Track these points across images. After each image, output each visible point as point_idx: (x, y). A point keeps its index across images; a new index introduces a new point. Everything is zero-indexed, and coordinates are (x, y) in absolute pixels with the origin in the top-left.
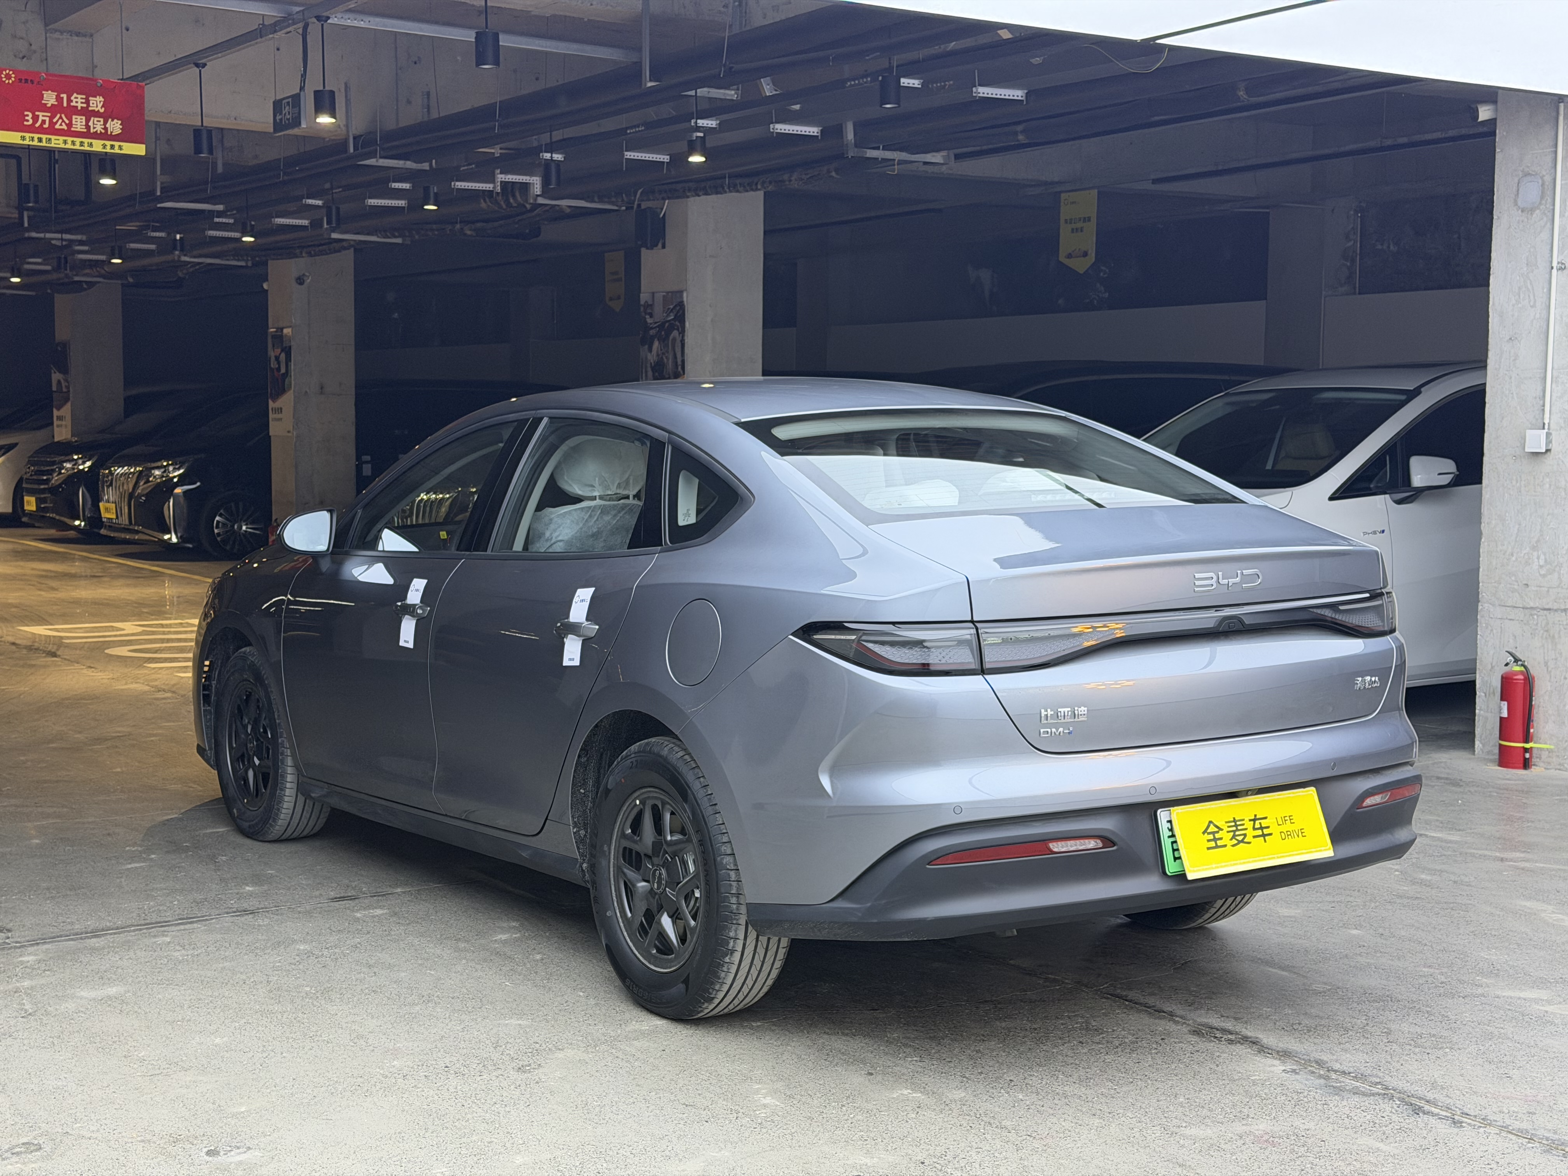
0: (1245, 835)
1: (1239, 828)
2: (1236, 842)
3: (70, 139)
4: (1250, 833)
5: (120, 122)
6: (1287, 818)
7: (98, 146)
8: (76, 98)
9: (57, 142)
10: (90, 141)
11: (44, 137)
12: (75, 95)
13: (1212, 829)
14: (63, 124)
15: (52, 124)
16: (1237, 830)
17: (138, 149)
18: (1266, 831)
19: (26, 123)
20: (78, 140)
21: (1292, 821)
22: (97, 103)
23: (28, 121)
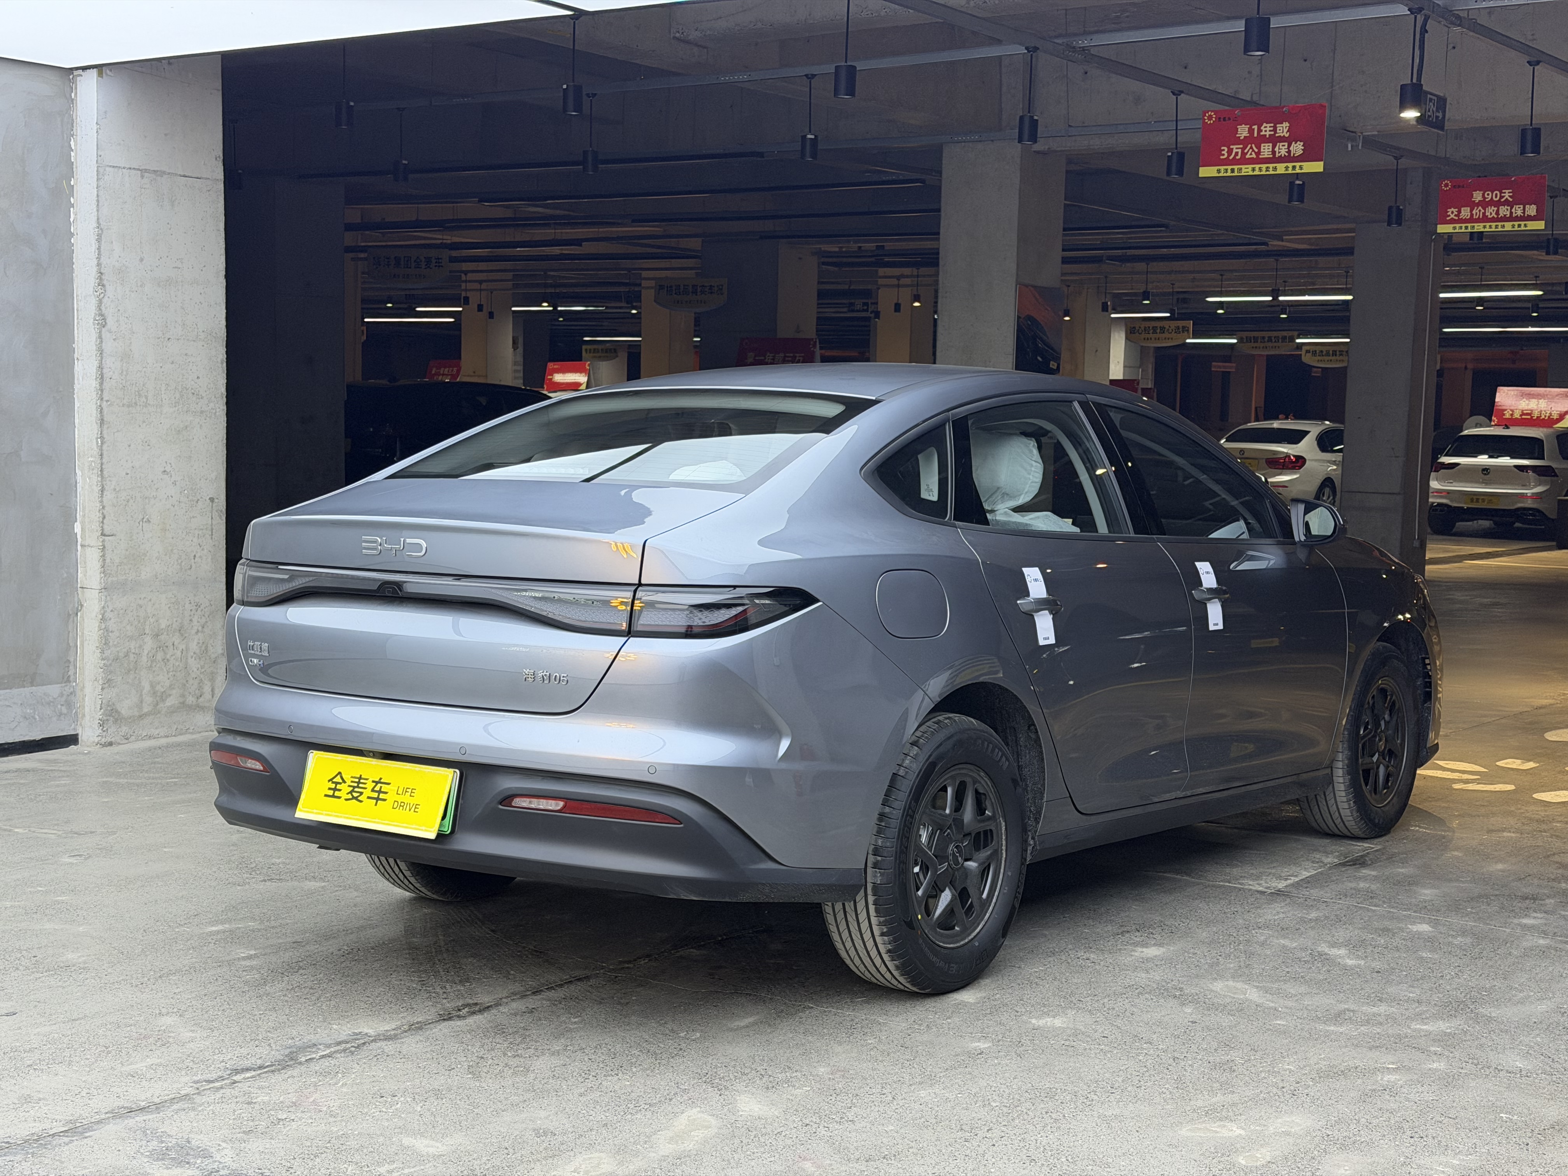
0: (361, 793)
1: (361, 785)
2: (351, 797)
3: (1257, 166)
4: (368, 793)
5: (1302, 143)
6: (410, 790)
7: (1281, 168)
8: (1265, 127)
9: (1247, 170)
10: (1274, 165)
11: (1236, 167)
12: (1265, 125)
13: (338, 779)
14: (1253, 153)
15: (1244, 154)
16: (358, 787)
17: (1317, 167)
18: (382, 796)
19: (1222, 157)
20: (1264, 166)
21: (412, 794)
22: (1283, 129)
23: (1224, 155)
